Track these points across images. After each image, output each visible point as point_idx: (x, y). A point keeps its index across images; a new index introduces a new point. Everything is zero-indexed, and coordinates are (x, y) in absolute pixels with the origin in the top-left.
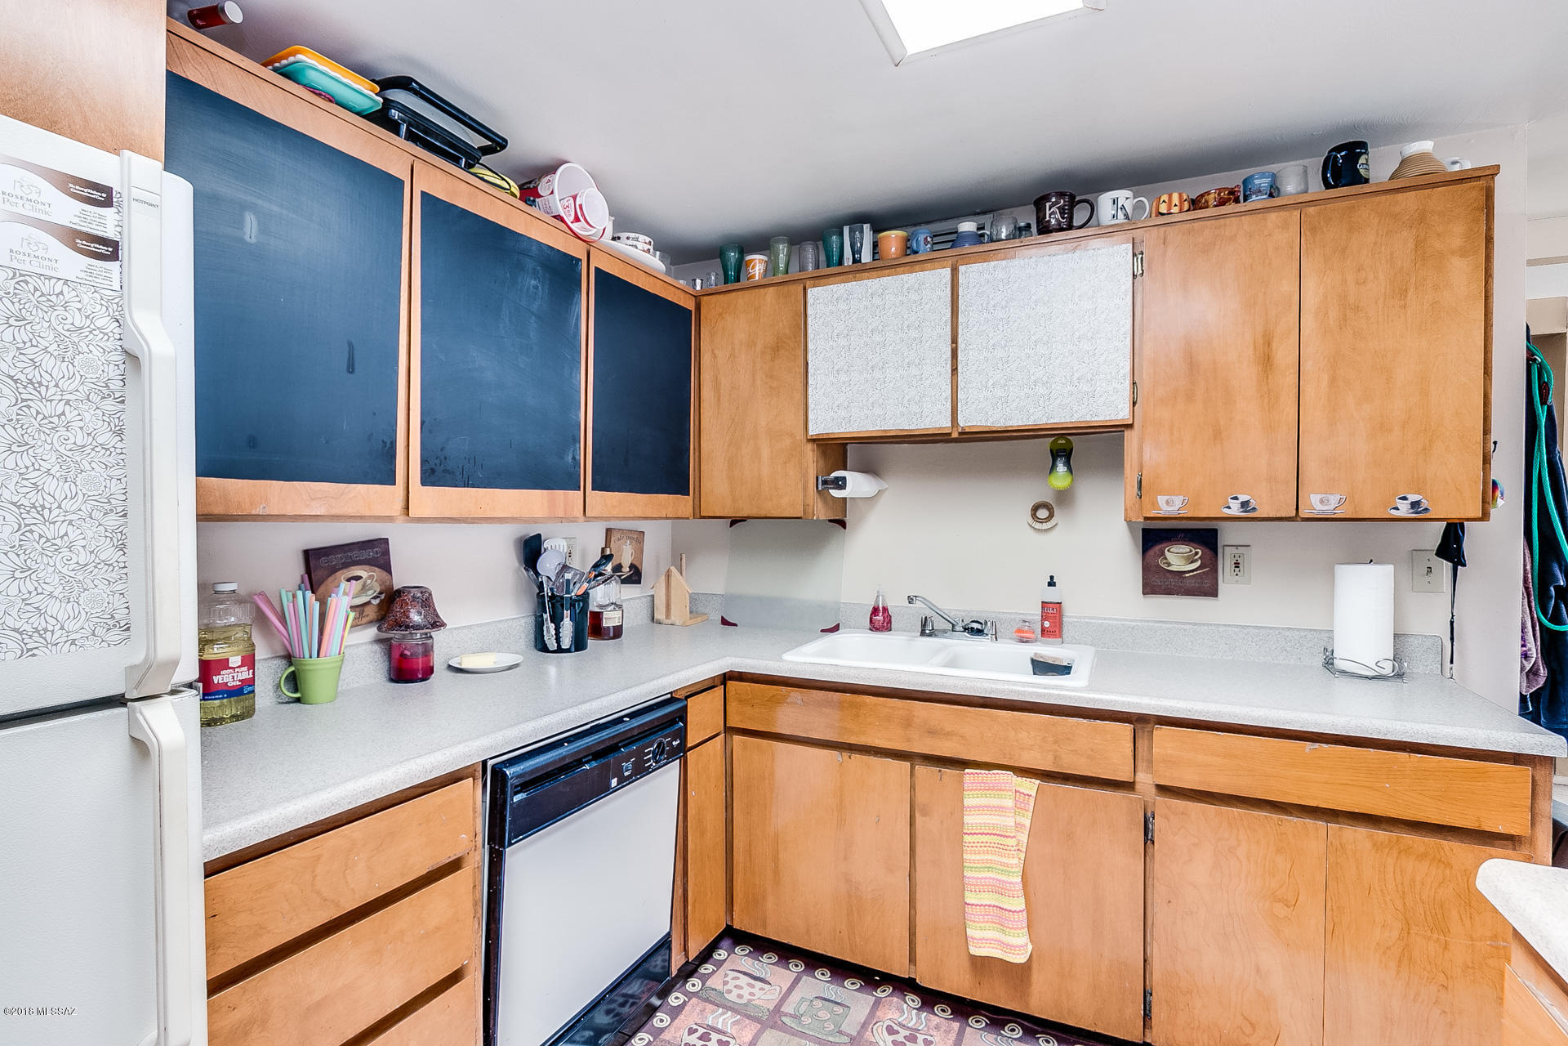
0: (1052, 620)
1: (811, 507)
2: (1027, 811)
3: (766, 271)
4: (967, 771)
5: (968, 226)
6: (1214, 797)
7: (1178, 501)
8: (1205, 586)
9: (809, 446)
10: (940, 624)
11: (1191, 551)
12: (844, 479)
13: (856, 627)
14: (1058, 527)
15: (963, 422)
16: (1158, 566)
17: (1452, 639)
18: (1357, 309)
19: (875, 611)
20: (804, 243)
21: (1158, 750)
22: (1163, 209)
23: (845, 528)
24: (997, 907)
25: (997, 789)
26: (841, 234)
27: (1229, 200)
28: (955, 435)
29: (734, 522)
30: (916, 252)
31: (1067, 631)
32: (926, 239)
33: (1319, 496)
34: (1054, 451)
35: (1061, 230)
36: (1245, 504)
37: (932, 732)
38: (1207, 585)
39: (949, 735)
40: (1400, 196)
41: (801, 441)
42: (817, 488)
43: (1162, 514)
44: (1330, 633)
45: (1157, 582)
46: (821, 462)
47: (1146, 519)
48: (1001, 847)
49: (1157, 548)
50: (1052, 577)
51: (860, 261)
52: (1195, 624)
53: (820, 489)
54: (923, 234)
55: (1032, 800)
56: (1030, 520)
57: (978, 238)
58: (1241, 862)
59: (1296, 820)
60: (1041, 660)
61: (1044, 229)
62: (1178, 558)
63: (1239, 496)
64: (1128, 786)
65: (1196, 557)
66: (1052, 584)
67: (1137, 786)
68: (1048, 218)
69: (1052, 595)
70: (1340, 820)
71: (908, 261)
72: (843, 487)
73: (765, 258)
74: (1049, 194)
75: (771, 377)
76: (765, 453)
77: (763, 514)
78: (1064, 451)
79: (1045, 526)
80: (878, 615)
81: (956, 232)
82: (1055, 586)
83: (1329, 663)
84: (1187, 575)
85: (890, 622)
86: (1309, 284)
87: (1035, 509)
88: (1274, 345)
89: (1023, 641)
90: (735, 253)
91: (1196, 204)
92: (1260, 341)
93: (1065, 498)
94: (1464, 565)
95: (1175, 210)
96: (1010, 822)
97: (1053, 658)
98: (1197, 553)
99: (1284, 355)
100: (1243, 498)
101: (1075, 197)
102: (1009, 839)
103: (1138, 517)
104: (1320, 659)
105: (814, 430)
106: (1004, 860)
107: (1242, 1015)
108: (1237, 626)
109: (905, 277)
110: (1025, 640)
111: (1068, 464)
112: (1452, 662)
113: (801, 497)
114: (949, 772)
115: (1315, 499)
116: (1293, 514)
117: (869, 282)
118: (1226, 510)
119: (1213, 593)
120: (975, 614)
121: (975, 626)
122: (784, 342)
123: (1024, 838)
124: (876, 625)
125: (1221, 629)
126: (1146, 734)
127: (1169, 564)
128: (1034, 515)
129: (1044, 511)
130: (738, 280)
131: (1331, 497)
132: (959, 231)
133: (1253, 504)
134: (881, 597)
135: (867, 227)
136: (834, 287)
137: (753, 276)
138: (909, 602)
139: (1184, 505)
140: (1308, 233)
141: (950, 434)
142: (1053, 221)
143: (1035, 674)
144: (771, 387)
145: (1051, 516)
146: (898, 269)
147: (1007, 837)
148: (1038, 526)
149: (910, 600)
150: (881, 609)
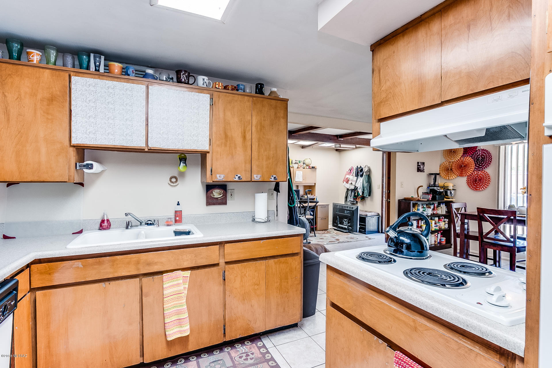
0: (178, 217)
1: (72, 177)
2: (187, 282)
3: (41, 60)
4: (164, 275)
5: (150, 71)
6: (240, 261)
7: (222, 176)
8: (223, 202)
9: (72, 149)
10: (134, 222)
11: (220, 191)
12: (92, 165)
13: (91, 230)
14: (178, 185)
15: (150, 145)
16: (211, 196)
17: (277, 210)
18: (264, 127)
19: (103, 221)
20: (65, 54)
21: (226, 251)
22: (217, 86)
23: (83, 186)
24: (178, 319)
25: (177, 278)
26: (89, 57)
27: (234, 89)
28: (146, 150)
29: (10, 184)
30: (129, 75)
31: (184, 220)
32: (133, 71)
33: (256, 175)
34: (181, 158)
35: (185, 83)
36: (239, 177)
37: (149, 264)
38: (224, 201)
39: (156, 263)
40: (272, 101)
41: (67, 146)
42: (76, 168)
43: (218, 180)
44: (254, 212)
45: (211, 201)
46: (77, 156)
47: (213, 181)
48: (179, 298)
49: (211, 191)
50: (178, 202)
51: (99, 71)
52: (221, 213)
53: (78, 169)
54: (131, 69)
55: (188, 278)
56: (169, 182)
57: (153, 77)
58: (247, 277)
59: (259, 262)
60: (178, 231)
61: (179, 81)
62: (217, 193)
63: (238, 175)
64: (217, 265)
65: (221, 193)
66: (178, 204)
67: (220, 264)
68: (182, 78)
69: (178, 208)
70: (268, 259)
71: (125, 78)
72: (91, 168)
73: (41, 54)
74: (182, 70)
75: (48, 114)
76: (43, 150)
77: (42, 180)
78: (184, 158)
79: (175, 184)
80: (105, 223)
81: (145, 72)
82: (179, 205)
83: (254, 220)
84: (219, 199)
85: (110, 225)
86: (254, 118)
87: (171, 178)
88: (246, 133)
89: (168, 225)
90: (18, 45)
91: (225, 88)
92: (243, 131)
93: (182, 174)
94: (279, 192)
95: (221, 88)
96: (182, 288)
97: (183, 229)
98: (221, 192)
99: (248, 136)
100: (239, 175)
101: (190, 74)
102: (182, 294)
103: (211, 181)
104: (251, 219)
105: (74, 142)
106: (180, 302)
107: (248, 320)
108: (232, 213)
109: (125, 84)
110: (169, 225)
111: (185, 163)
112: (277, 216)
113: (67, 172)
114: (156, 277)
115: (255, 176)
116: (250, 180)
117: (107, 82)
118: (235, 179)
119: (225, 203)
120: (148, 218)
121: (149, 222)
122: (56, 98)
123: (186, 292)
124: (104, 227)
125: (228, 214)
126: (222, 247)
127: (214, 196)
128: (171, 181)
129: (174, 179)
130: (19, 59)
131: (258, 175)
132: (146, 72)
133: (241, 177)
134: (105, 216)
135: (103, 58)
136: (88, 79)
137: (33, 61)
138: (126, 216)
139: (224, 177)
140: (254, 104)
141: (144, 149)
142: (183, 80)
143: (175, 236)
144: (47, 119)
145: (177, 181)
146: (121, 80)
147: (181, 293)
148: (172, 184)
149: (126, 215)
150: (106, 220)
